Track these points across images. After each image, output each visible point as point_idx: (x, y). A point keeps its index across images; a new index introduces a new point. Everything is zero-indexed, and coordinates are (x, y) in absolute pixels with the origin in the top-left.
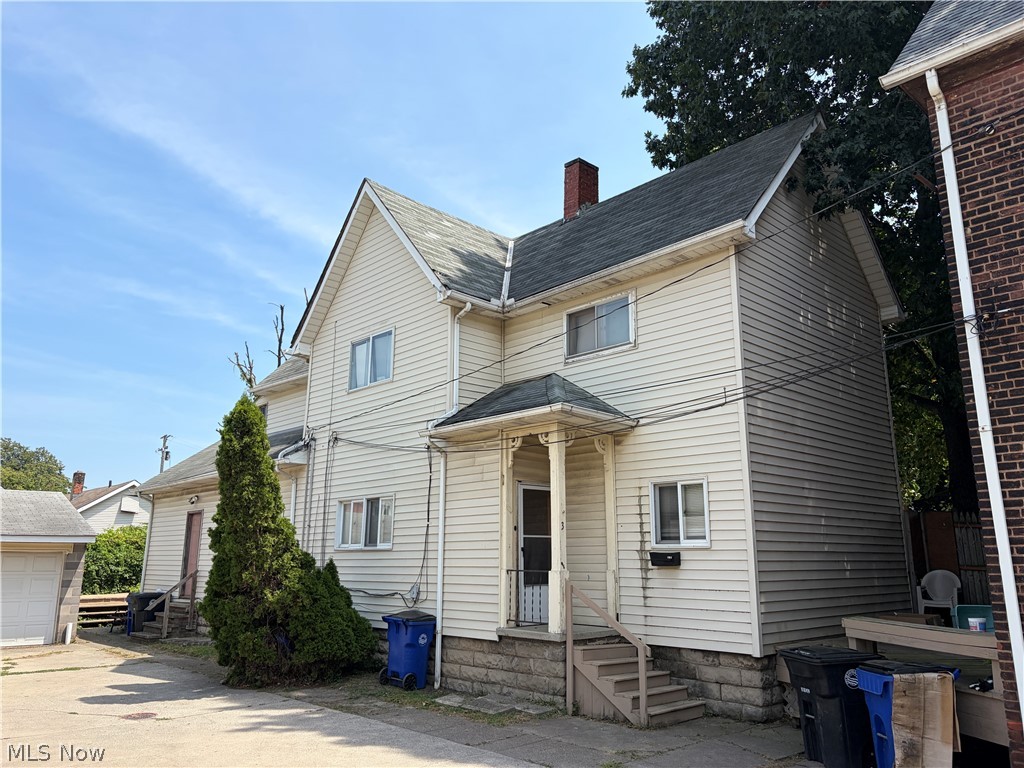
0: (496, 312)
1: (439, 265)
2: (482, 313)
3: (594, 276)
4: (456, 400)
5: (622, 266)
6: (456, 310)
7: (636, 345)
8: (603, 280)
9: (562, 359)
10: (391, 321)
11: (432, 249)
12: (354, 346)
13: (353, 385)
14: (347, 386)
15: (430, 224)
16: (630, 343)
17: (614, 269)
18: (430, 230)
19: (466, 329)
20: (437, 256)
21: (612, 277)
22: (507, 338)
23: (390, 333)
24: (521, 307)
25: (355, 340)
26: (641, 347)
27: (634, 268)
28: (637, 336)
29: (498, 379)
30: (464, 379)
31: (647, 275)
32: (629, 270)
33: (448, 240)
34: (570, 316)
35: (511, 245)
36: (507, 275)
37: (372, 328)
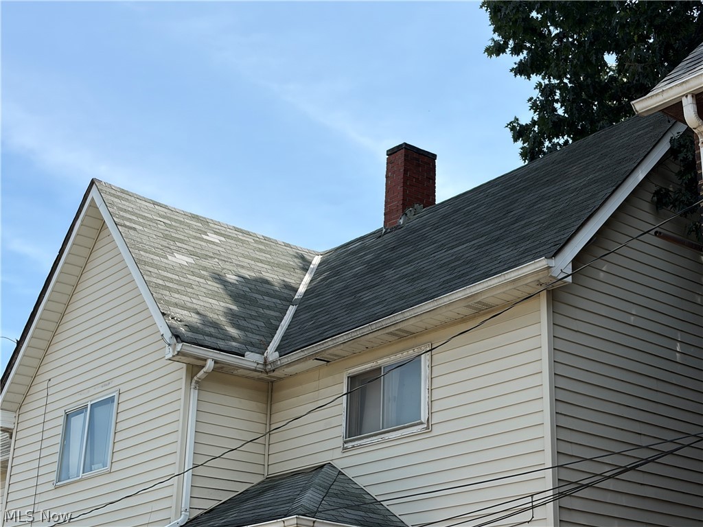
0: (255, 370)
1: (176, 305)
2: (235, 372)
3: (375, 325)
4: (185, 503)
5: (408, 313)
6: (193, 369)
7: (429, 427)
8: (392, 329)
9: (340, 442)
10: (116, 382)
11: (171, 280)
12: (68, 416)
13: (63, 476)
14: (54, 477)
15: (182, 241)
16: (422, 423)
17: (398, 317)
18: (179, 250)
19: (208, 396)
20: (178, 292)
21: (398, 327)
22: (275, 407)
23: (111, 399)
24: (289, 365)
25: (70, 408)
26: (437, 430)
27: (424, 317)
28: (431, 413)
29: (259, 469)
30: (199, 471)
31: (444, 325)
32: (418, 319)
33: (205, 263)
34: (352, 379)
35: (316, 261)
36: (292, 310)
37: (92, 391)
